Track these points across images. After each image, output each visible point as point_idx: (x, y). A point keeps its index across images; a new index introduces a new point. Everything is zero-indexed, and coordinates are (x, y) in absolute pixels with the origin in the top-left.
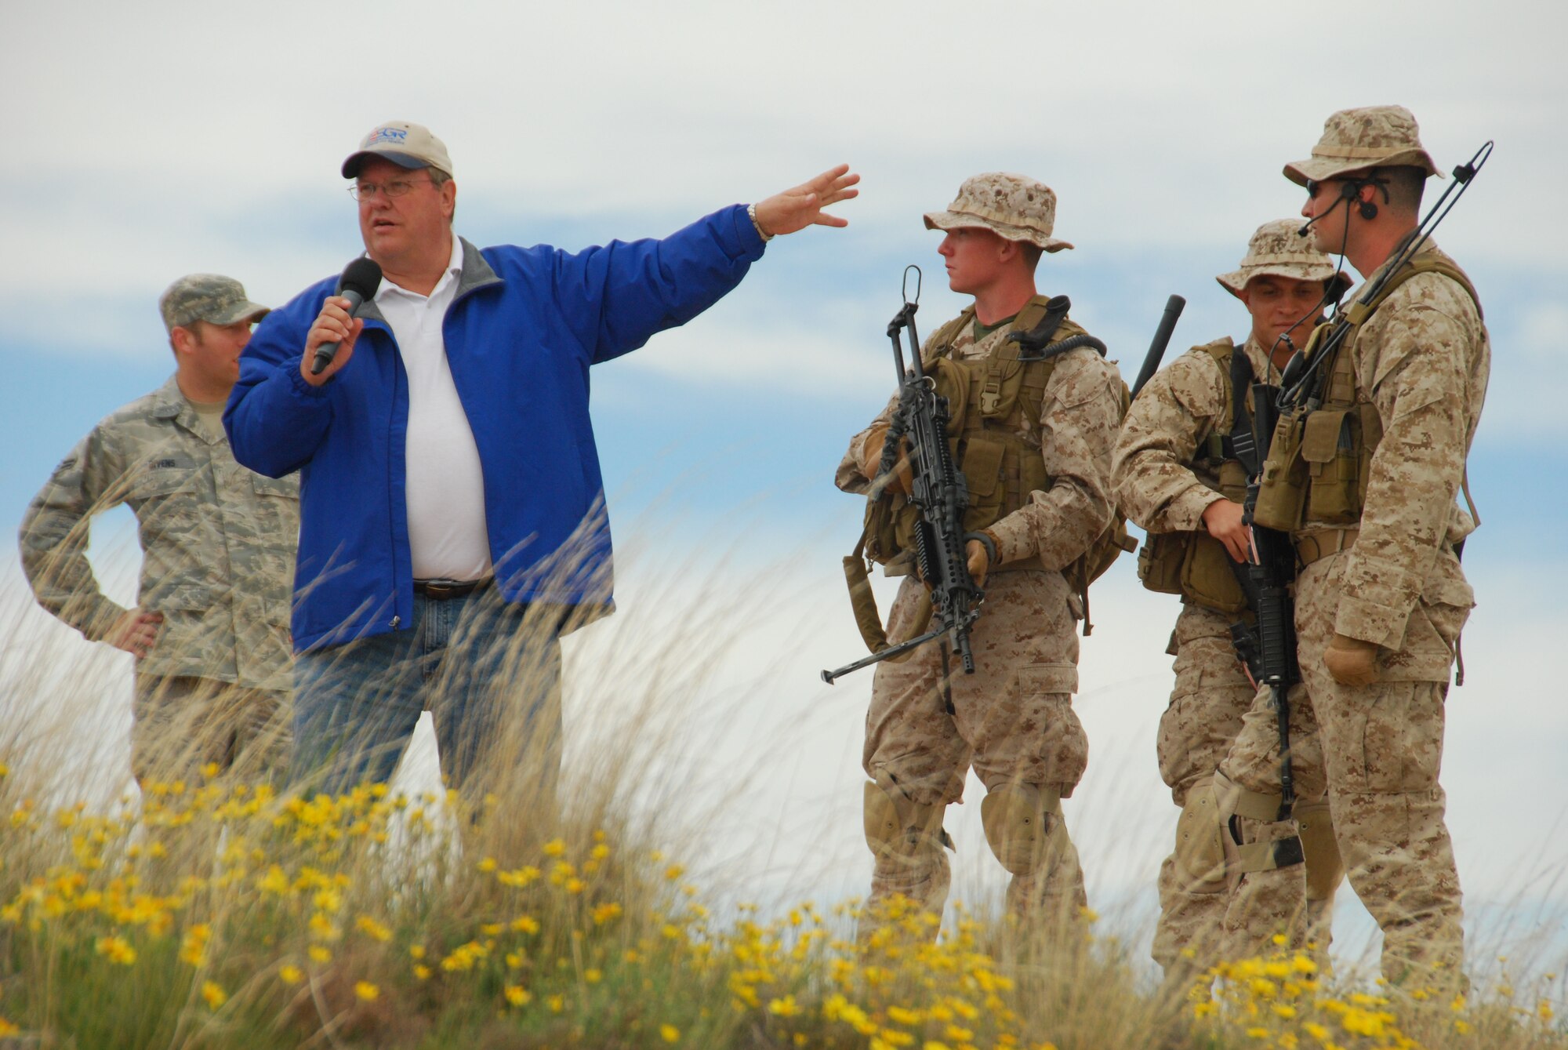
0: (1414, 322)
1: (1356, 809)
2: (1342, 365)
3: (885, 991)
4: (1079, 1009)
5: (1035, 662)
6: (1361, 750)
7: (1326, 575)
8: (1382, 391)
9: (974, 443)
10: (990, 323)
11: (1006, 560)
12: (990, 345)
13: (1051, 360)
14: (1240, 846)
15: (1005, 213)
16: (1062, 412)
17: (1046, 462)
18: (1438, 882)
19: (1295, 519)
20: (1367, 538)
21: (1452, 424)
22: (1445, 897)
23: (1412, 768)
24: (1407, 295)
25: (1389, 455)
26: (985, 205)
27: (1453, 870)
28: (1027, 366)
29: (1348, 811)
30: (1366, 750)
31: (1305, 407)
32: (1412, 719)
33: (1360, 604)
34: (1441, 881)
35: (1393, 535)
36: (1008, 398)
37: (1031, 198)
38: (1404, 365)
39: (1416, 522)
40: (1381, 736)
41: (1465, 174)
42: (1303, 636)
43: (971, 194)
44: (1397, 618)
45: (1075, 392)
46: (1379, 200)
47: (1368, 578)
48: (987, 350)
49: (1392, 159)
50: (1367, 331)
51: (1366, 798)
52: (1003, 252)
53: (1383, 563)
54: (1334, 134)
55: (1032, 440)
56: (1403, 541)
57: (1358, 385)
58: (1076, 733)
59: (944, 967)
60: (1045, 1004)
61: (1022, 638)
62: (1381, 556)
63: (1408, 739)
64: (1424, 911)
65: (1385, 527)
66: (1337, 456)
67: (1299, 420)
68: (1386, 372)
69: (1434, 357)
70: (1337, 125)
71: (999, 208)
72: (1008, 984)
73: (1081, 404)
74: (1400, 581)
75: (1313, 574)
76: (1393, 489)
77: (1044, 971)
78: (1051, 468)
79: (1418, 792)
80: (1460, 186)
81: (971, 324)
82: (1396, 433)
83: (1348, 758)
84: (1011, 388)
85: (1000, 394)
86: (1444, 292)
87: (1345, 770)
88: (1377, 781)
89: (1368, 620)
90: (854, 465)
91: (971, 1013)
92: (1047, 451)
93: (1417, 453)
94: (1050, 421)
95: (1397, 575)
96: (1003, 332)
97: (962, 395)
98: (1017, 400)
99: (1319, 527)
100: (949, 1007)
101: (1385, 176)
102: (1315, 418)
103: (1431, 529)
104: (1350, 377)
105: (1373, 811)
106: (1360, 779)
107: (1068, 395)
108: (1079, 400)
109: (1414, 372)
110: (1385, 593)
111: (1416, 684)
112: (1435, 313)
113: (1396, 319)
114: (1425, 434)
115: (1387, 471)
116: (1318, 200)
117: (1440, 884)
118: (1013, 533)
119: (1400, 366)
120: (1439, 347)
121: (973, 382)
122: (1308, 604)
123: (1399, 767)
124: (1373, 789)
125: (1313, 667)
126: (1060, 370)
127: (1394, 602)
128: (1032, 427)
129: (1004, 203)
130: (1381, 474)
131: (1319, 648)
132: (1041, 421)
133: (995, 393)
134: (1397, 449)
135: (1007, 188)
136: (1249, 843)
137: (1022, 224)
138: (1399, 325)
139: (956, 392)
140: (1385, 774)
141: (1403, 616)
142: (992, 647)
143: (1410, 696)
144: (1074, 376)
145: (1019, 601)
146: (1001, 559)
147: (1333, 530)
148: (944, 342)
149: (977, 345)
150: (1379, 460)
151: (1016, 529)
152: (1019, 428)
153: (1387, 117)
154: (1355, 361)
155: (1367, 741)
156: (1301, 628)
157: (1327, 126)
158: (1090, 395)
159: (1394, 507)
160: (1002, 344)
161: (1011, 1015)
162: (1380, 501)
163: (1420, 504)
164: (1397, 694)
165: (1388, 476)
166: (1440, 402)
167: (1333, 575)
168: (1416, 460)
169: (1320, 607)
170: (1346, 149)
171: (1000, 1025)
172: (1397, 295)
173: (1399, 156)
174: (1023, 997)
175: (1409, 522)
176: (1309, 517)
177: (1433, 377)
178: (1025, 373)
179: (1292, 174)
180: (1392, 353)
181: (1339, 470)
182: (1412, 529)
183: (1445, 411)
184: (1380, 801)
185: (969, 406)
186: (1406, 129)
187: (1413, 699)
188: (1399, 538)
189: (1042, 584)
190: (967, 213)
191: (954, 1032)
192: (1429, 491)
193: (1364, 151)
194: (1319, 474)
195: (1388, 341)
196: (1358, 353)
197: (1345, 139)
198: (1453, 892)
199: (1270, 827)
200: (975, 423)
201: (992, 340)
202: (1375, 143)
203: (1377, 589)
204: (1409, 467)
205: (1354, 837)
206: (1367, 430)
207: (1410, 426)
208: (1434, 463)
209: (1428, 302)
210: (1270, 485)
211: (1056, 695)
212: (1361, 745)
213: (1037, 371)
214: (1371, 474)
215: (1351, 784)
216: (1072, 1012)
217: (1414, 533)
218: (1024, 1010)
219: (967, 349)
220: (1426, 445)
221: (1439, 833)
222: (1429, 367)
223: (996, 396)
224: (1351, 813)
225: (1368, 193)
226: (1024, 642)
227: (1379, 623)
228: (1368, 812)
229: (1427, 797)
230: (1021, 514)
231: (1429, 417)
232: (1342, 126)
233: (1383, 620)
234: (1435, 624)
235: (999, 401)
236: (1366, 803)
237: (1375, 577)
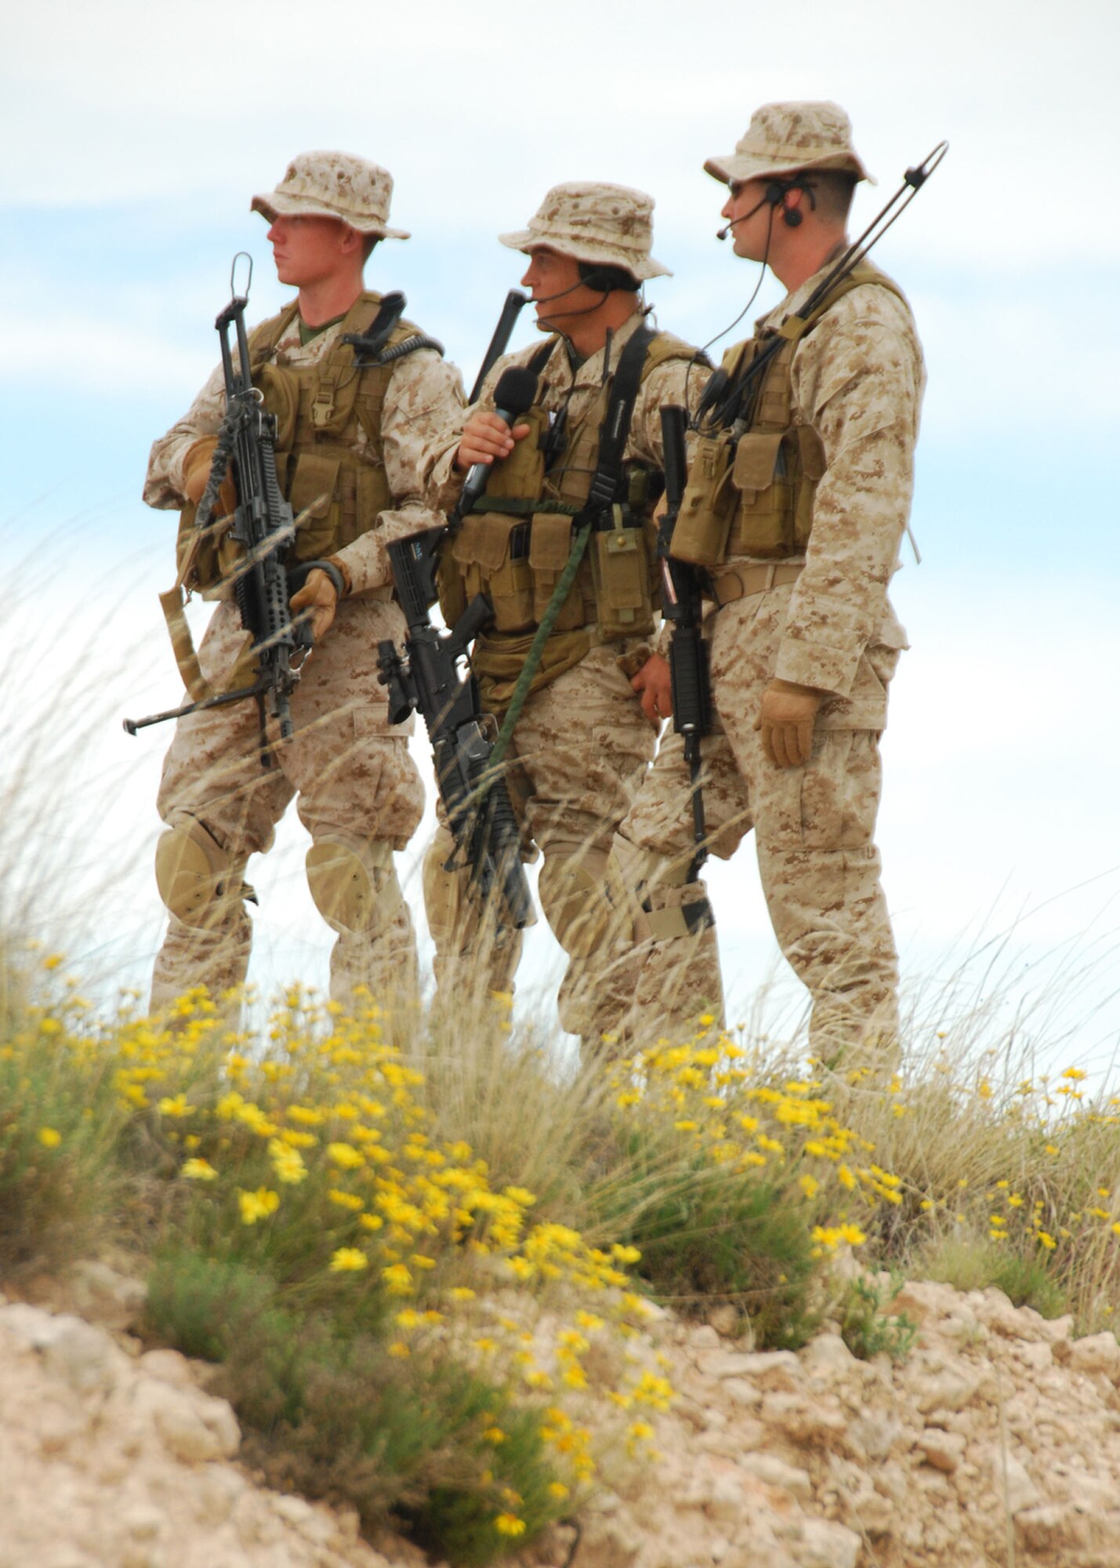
0: (860, 340)
1: (790, 869)
2: (774, 385)
3: (284, 1087)
4: (496, 1103)
5: (372, 701)
6: (796, 805)
7: (755, 615)
8: (827, 413)
9: (305, 460)
10: (319, 322)
11: (356, 589)
12: (319, 349)
13: (389, 366)
14: (649, 914)
15: (349, 198)
16: (407, 422)
17: (390, 480)
18: (874, 945)
19: (717, 553)
20: (815, 575)
21: (904, 451)
22: (882, 962)
23: (851, 824)
24: (851, 308)
25: (840, 484)
26: (326, 188)
27: (889, 932)
28: (362, 372)
29: (781, 871)
30: (802, 805)
31: (732, 428)
32: (850, 771)
33: (807, 648)
34: (879, 945)
35: (845, 572)
36: (343, 408)
37: (373, 183)
38: (851, 386)
39: (870, 558)
40: (820, 790)
41: (916, 178)
42: (723, 683)
43: (309, 174)
44: (849, 662)
45: (418, 400)
46: (804, 207)
47: (816, 619)
48: (315, 355)
49: (820, 162)
50: (809, 347)
51: (801, 856)
52: (345, 243)
53: (834, 602)
54: (761, 129)
55: (368, 455)
56: (855, 579)
57: (793, 406)
58: (413, 782)
59: (349, 1062)
60: (457, 1098)
61: (358, 675)
62: (832, 595)
63: (846, 793)
64: (861, 978)
65: (836, 563)
66: (774, 483)
67: (728, 442)
68: (832, 393)
69: (885, 378)
70: (764, 120)
71: (342, 193)
72: (419, 1078)
73: (427, 413)
74: (852, 622)
75: (736, 614)
76: (844, 522)
77: (457, 1062)
78: (395, 486)
79: (854, 848)
80: (910, 189)
81: (295, 324)
82: (847, 460)
83: (781, 814)
84: (346, 398)
85: (334, 405)
86: (886, 307)
87: (777, 826)
88: (813, 838)
89: (817, 664)
90: (166, 479)
91: (379, 1111)
92: (391, 467)
93: (868, 483)
94: (395, 435)
95: (849, 616)
96: (332, 334)
97: (291, 403)
98: (353, 412)
99: (746, 563)
100: (355, 1104)
101: (814, 180)
102: (746, 442)
103: (884, 566)
104: (785, 397)
105: (808, 870)
106: (795, 836)
107: (411, 404)
108: (424, 409)
109: (865, 394)
110: (836, 636)
111: (855, 733)
112: (883, 329)
113: (841, 334)
114: (877, 462)
115: (837, 501)
116: (739, 202)
117: (877, 947)
118: (362, 558)
119: (849, 387)
120: (888, 366)
121: (302, 392)
122: (731, 648)
123: (839, 822)
124: (809, 847)
125: (739, 714)
126: (399, 376)
127: (846, 646)
128: (369, 440)
129: (347, 187)
130: (829, 505)
131: (745, 694)
132: (383, 434)
133: (327, 403)
134: (848, 478)
135: (350, 171)
136: (659, 909)
137: (366, 212)
138: (845, 342)
139: (284, 403)
140: (823, 831)
141: (854, 660)
142: (324, 683)
143: (849, 746)
144: (417, 382)
145: (354, 633)
146: (350, 588)
147: (760, 566)
148: (264, 344)
149: (305, 349)
150: (828, 490)
151: (365, 554)
152: (353, 443)
153: (818, 115)
154: (793, 379)
155: (805, 795)
156: (720, 673)
157: (754, 119)
158: (435, 402)
159: (846, 541)
160: (332, 348)
161: (421, 1112)
162: (829, 535)
163: (875, 538)
164: (835, 744)
165: (839, 508)
166: (891, 428)
167: (763, 614)
168: (869, 490)
169: (749, 650)
170: (772, 148)
171: (409, 1121)
172: (838, 309)
173: (828, 160)
174: (433, 1092)
175: (861, 558)
176: (733, 550)
177: (885, 400)
178: (361, 379)
179: (713, 170)
180: (838, 372)
181: (775, 499)
182: (865, 566)
183: (897, 437)
184: (817, 860)
185: (299, 418)
186: (838, 129)
187: (852, 749)
188: (851, 575)
189: (379, 615)
190: (307, 197)
191: (359, 1132)
192: (883, 524)
193: (791, 150)
194: (752, 502)
195: (831, 360)
196: (797, 371)
197: (771, 137)
198: (890, 956)
199: (679, 891)
200: (306, 436)
201: (321, 342)
202: (803, 143)
203: (826, 631)
204: (862, 498)
205: (786, 899)
206: (806, 458)
207: (861, 453)
208: (887, 494)
209: (874, 317)
210: (692, 514)
211: (393, 739)
212: (798, 800)
213: (374, 377)
214: (816, 504)
215: (785, 842)
216: (487, 1108)
217: (868, 569)
218: (434, 1105)
219: (293, 353)
220: (879, 474)
221: (875, 893)
222: (880, 388)
223: (330, 407)
224: (784, 873)
225: (793, 197)
226: (360, 679)
227: (829, 668)
228: (802, 871)
229: (863, 854)
230: (369, 537)
231: (881, 443)
232: (769, 121)
233: (834, 665)
234: (875, 668)
235: (333, 413)
236: (800, 862)
237: (824, 618)
